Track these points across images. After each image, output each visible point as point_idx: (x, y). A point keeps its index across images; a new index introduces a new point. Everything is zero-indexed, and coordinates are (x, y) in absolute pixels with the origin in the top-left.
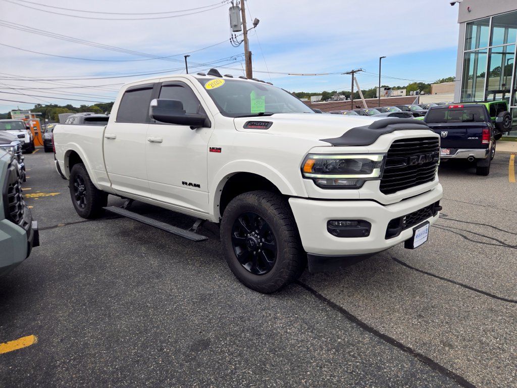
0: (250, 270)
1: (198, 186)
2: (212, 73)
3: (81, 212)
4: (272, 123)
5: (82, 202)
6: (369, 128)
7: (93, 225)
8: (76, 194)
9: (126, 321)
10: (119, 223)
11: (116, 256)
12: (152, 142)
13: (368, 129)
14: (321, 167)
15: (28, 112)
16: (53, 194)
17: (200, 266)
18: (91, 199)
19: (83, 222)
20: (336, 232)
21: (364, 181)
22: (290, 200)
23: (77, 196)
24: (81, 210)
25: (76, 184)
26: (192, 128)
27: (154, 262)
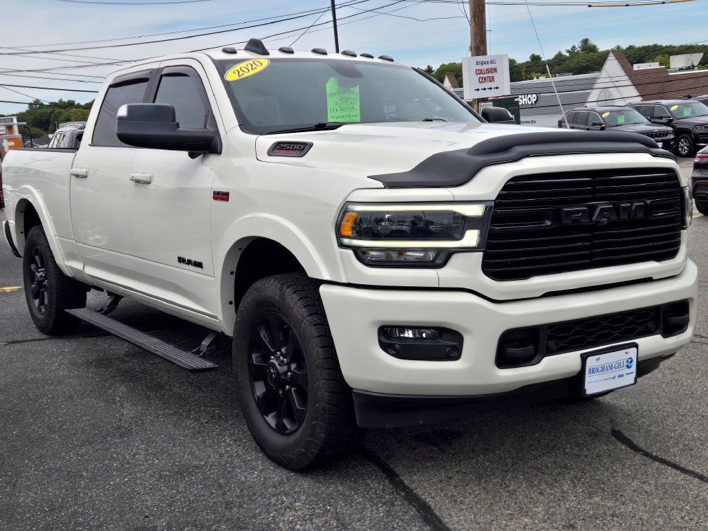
0: (274, 427)
1: (199, 265)
2: (252, 48)
3: (40, 320)
4: (311, 145)
5: (42, 303)
6: (467, 153)
7: (54, 346)
8: (34, 286)
9: (36, 493)
10: (103, 344)
11: (70, 398)
12: (138, 182)
13: (465, 155)
14: (369, 226)
15: (12, 120)
16: (8, 289)
17: (207, 423)
18: (55, 295)
19: (40, 340)
20: (394, 348)
21: (449, 253)
22: (323, 289)
23: (35, 290)
24: (39, 316)
25: (33, 267)
26: (192, 156)
27: (128, 411)
